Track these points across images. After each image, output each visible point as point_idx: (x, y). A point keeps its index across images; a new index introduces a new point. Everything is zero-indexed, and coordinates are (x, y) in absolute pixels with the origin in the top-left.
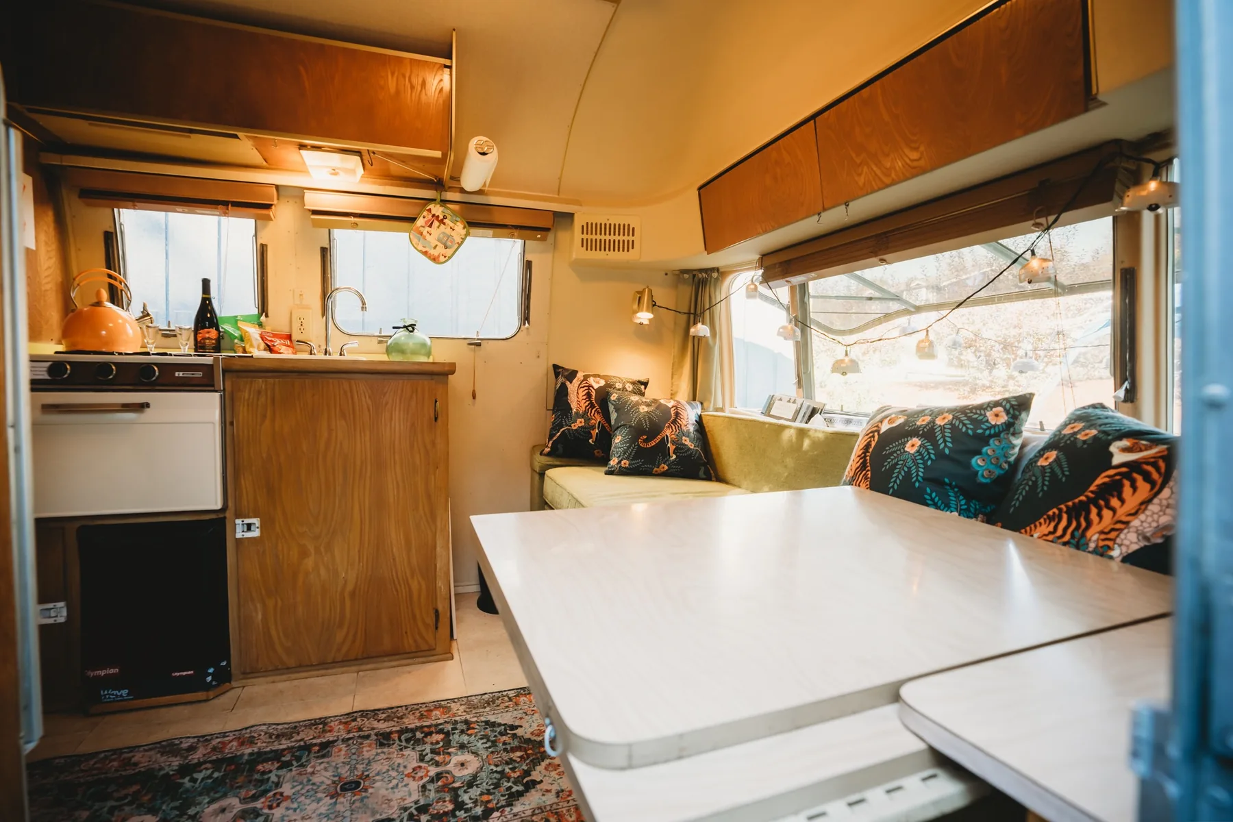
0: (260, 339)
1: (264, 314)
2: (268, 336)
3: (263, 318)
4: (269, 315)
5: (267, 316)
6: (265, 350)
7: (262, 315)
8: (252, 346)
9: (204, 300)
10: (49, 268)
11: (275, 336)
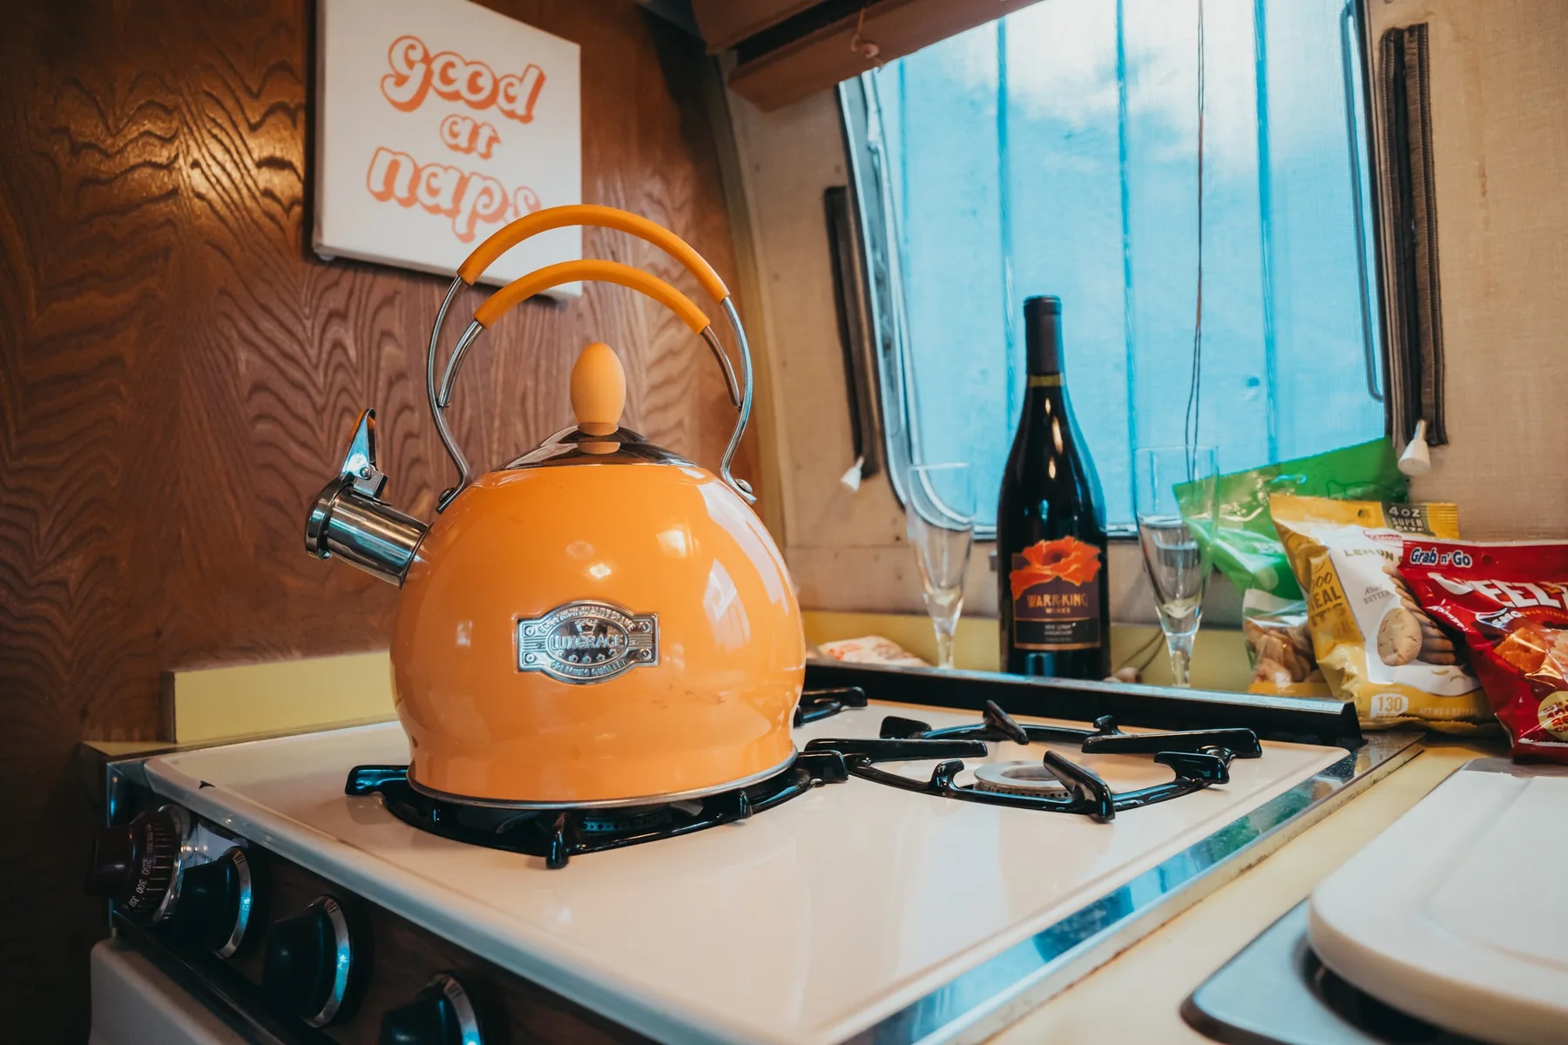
0: (1390, 585)
1: (1421, 427)
2: (1450, 572)
3: (1415, 452)
4: (1452, 425)
5: (1437, 438)
6: (1425, 655)
7: (1409, 436)
8: (1348, 632)
9: (1035, 396)
10: (672, 353)
11: (1488, 563)
